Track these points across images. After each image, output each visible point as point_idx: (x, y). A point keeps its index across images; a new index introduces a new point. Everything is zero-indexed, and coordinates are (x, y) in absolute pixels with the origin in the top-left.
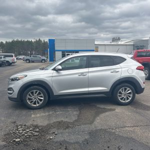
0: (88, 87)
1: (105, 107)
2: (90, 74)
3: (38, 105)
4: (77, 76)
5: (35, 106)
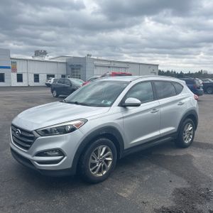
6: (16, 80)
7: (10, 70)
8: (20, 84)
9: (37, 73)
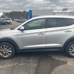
0: (46, 43)
1: (59, 59)
2: (47, 33)
3: (7, 56)
4: (37, 34)
5: (6, 56)
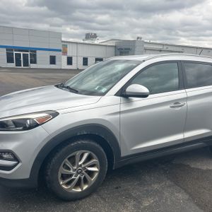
5: (79, 190)
6: (66, 63)
7: (61, 53)
8: (70, 67)
9: (85, 56)
